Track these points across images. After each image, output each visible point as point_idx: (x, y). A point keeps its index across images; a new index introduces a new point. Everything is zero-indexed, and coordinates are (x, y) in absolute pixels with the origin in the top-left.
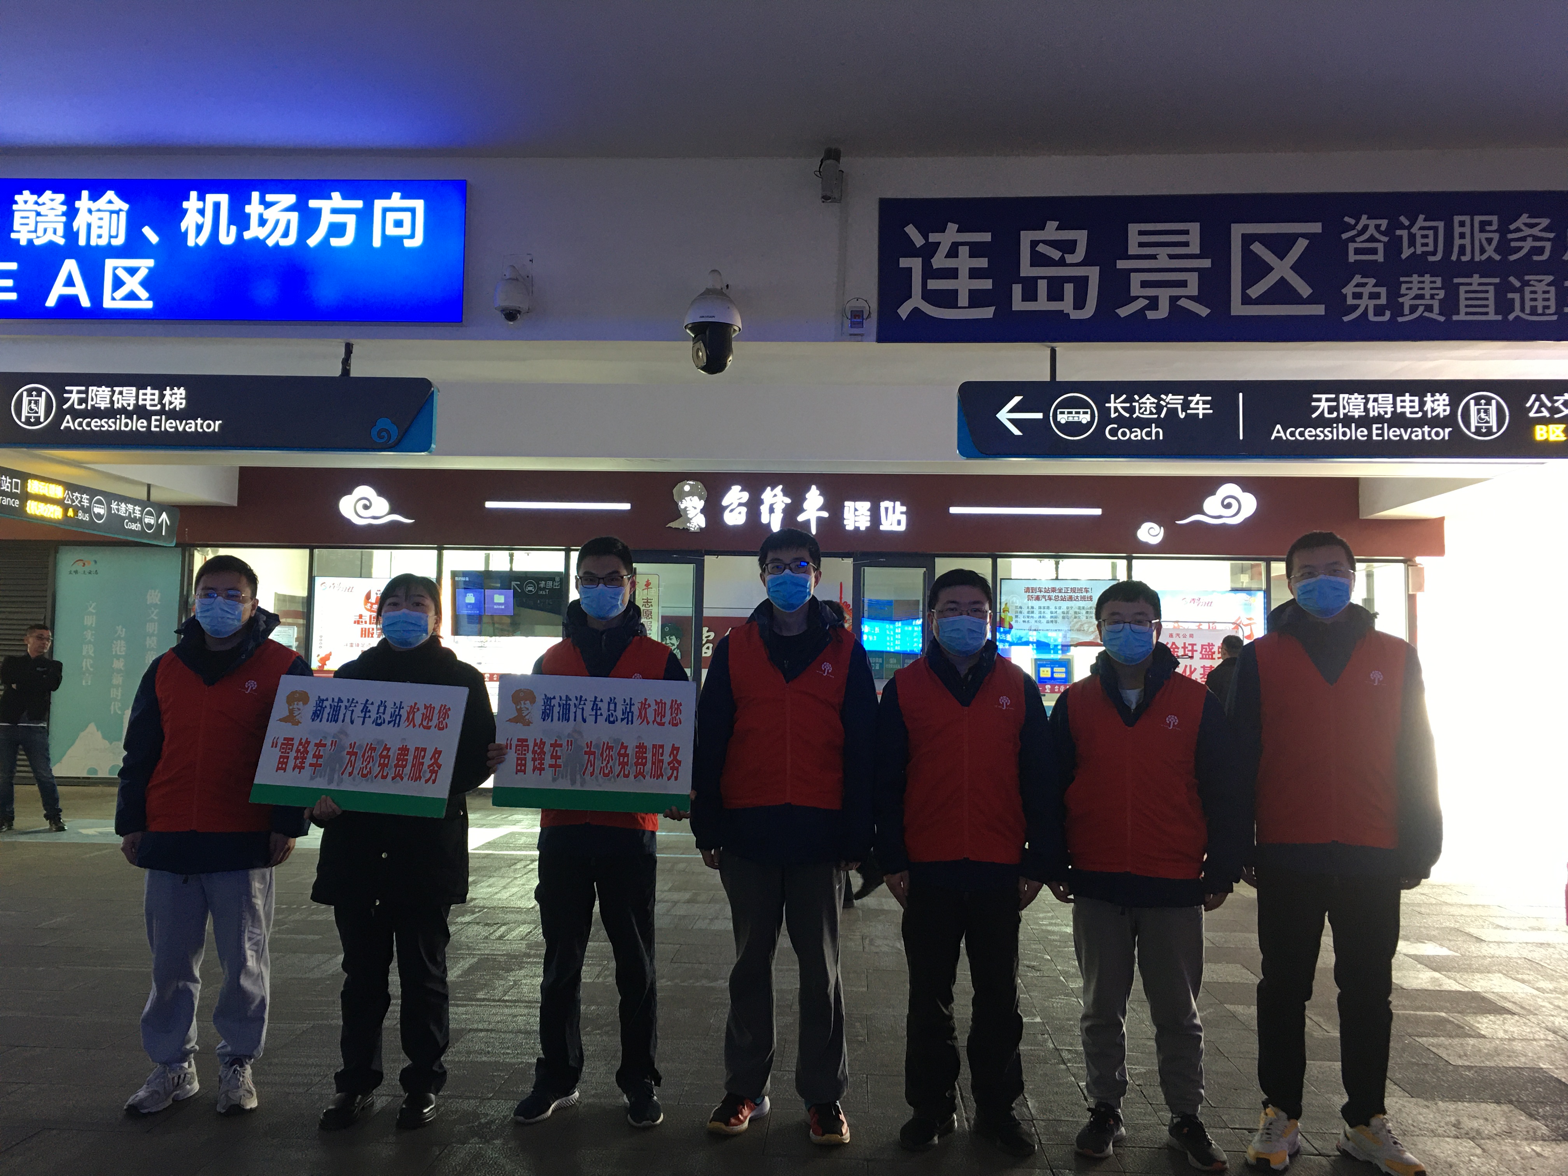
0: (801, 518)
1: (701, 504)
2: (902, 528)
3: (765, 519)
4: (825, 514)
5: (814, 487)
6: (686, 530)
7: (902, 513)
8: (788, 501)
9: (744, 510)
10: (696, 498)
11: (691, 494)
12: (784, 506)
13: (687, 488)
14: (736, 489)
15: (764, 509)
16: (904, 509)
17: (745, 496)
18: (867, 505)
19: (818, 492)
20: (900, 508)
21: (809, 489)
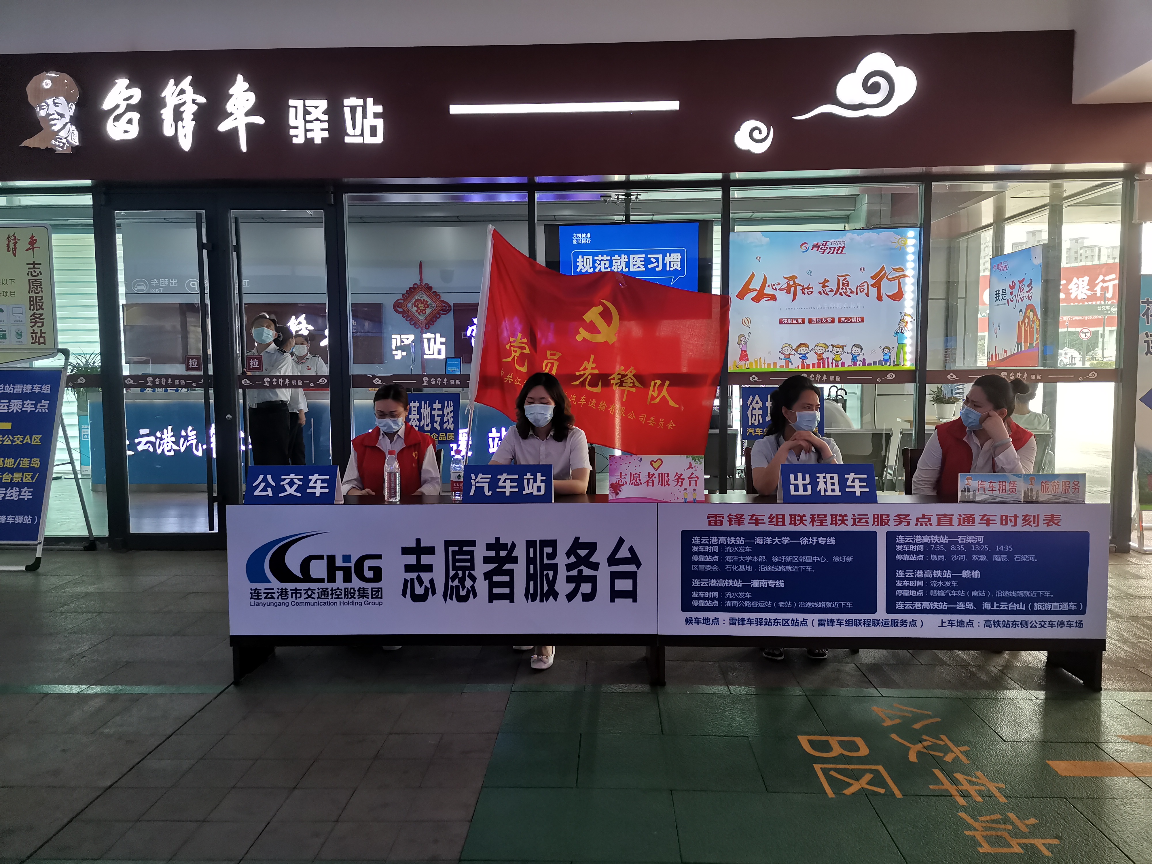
0: (224, 127)
1: (69, 110)
2: (379, 139)
3: (168, 131)
4: (259, 120)
5: (240, 78)
6: (50, 151)
7: (376, 115)
8: (202, 100)
9: (135, 116)
10: (62, 100)
11: (53, 93)
12: (195, 108)
13: (47, 84)
14: (122, 82)
15: (167, 114)
16: (379, 109)
17: (137, 94)
18: (323, 104)
19: (246, 86)
20: (374, 108)
21: (232, 82)
